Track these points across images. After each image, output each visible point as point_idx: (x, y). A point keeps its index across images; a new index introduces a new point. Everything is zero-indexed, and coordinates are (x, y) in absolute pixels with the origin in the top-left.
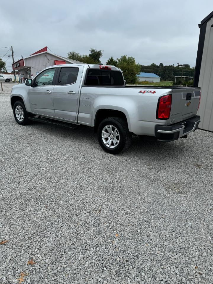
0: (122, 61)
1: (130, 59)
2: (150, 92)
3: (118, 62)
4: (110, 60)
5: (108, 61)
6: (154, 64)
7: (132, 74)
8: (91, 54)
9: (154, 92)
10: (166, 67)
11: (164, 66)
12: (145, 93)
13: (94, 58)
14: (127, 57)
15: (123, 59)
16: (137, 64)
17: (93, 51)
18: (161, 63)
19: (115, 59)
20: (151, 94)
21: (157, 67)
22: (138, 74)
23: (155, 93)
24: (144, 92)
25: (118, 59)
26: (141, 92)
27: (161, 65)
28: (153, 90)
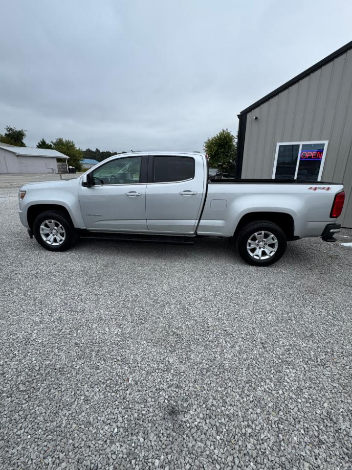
0: (57, 144)
1: (68, 143)
2: (323, 188)
3: (53, 145)
4: (41, 142)
5: (39, 144)
6: (89, 149)
7: (75, 160)
8: (8, 133)
9: (328, 189)
10: (103, 153)
11: (101, 151)
12: (317, 190)
13: (14, 139)
14: (64, 140)
15: (59, 142)
16: (77, 148)
17: (10, 129)
18: (97, 149)
19: (48, 142)
20: (324, 191)
21: (93, 152)
22: (81, 160)
23: (330, 190)
24: (315, 189)
25: (52, 142)
26: (311, 188)
27: (98, 150)
28: (326, 186)
